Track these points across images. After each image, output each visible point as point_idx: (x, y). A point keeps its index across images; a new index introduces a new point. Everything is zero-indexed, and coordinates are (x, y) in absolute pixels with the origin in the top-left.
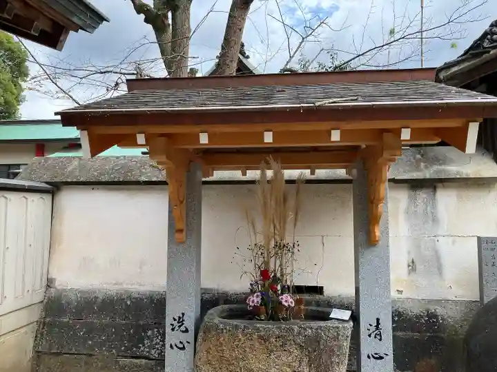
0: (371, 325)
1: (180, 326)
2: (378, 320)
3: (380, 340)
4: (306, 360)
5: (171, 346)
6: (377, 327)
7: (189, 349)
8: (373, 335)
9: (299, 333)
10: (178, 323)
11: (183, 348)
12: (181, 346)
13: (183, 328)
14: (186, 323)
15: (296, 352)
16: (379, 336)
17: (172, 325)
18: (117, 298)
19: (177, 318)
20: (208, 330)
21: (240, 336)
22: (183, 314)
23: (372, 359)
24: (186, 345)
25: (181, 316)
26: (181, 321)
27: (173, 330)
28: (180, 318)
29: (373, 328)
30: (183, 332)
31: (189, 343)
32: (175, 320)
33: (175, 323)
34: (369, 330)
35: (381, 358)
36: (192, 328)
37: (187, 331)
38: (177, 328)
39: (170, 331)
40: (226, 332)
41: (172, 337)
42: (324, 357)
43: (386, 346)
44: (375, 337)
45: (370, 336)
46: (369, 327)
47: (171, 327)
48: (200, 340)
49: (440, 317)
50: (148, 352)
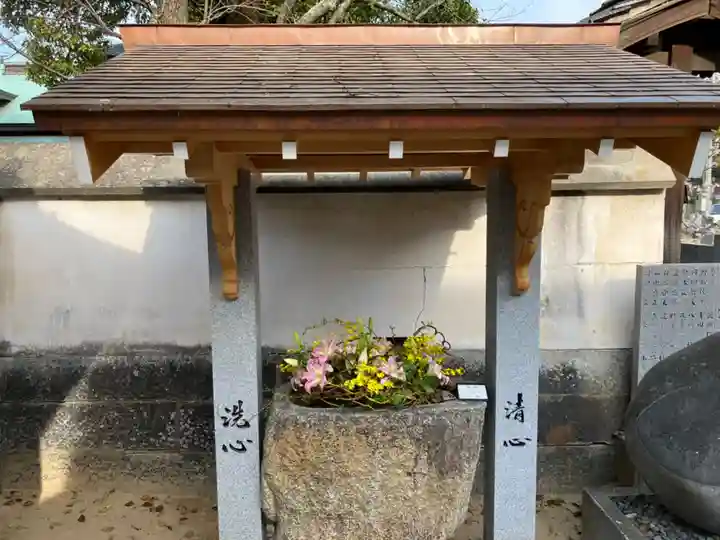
0: (510, 403)
1: (236, 420)
2: (520, 396)
3: (522, 421)
4: (424, 457)
5: (224, 448)
6: (519, 404)
7: (253, 449)
8: (513, 416)
9: (415, 423)
10: (234, 414)
11: (244, 449)
12: (240, 447)
13: (241, 422)
14: (245, 416)
15: (412, 448)
16: (521, 417)
17: (224, 418)
18: (117, 368)
19: (231, 409)
20: (282, 425)
21: (332, 431)
22: (240, 402)
23: (510, 446)
24: (247, 445)
25: (237, 404)
26: (237, 412)
27: (226, 424)
28: (235, 407)
29: (513, 407)
30: (241, 427)
31: (249, 441)
32: (227, 410)
33: (229, 416)
34: (507, 409)
35: (522, 444)
36: (255, 423)
37: (247, 425)
38: (231, 422)
39: (222, 427)
40: (311, 427)
41: (223, 435)
42: (450, 451)
43: (530, 428)
44: (515, 418)
45: (508, 417)
46: (507, 406)
47: (223, 422)
48: (271, 439)
49: (579, 372)
50: (173, 442)
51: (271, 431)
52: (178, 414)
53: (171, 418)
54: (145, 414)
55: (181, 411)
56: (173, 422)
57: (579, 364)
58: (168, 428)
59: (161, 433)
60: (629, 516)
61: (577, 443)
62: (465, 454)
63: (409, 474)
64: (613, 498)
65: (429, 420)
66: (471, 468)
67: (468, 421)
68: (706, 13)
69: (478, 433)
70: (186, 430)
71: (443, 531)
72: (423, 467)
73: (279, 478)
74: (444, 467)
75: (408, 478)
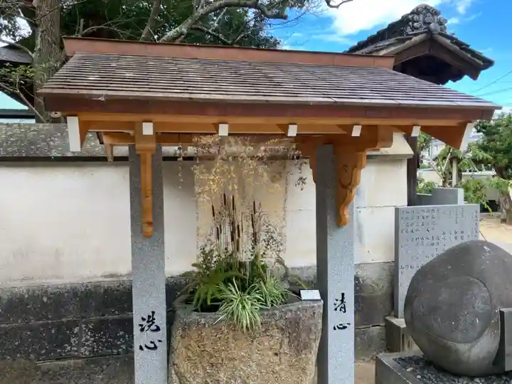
0: (337, 300)
1: (149, 326)
2: (343, 294)
3: (345, 312)
4: (286, 341)
5: (141, 348)
6: (342, 301)
7: (162, 348)
8: (339, 309)
9: (281, 317)
10: (148, 322)
11: (155, 347)
12: (152, 346)
13: (153, 327)
14: (157, 322)
15: (278, 335)
16: (344, 309)
17: (141, 325)
18: (29, 295)
19: (146, 317)
20: (186, 327)
22: (153, 313)
23: (337, 330)
24: (157, 344)
25: (151, 314)
26: (151, 320)
27: (142, 330)
28: (149, 317)
29: (339, 302)
30: (153, 331)
31: (160, 341)
32: (143, 319)
33: (145, 323)
34: (335, 304)
35: (345, 327)
36: (163, 326)
37: (158, 329)
38: (146, 328)
39: (139, 332)
40: (209, 326)
41: (140, 338)
42: (304, 335)
43: (349, 317)
44: (340, 310)
45: (336, 309)
46: (335, 302)
47: (140, 328)
48: (178, 338)
49: (361, 280)
50: (76, 351)
51: (178, 333)
52: (81, 329)
53: (75, 332)
54: (53, 331)
55: (83, 326)
56: (76, 335)
57: (360, 273)
58: (72, 340)
59: (66, 345)
60: (408, 370)
61: (363, 327)
62: (313, 337)
63: (276, 354)
64: (395, 360)
65: (289, 315)
66: (315, 346)
67: (314, 313)
68: (427, 52)
69: (320, 321)
70: (87, 340)
72: (285, 348)
73: (184, 366)
74: (299, 347)
75: (276, 357)
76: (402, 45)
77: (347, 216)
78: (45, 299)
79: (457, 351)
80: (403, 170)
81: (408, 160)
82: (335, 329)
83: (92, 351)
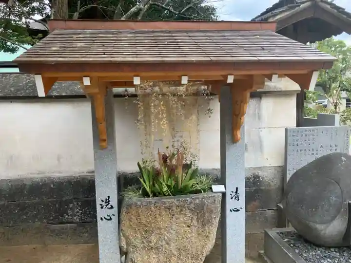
0: (232, 192)
1: (106, 205)
2: (237, 188)
3: (238, 200)
4: (195, 218)
5: (101, 219)
6: (236, 192)
7: (115, 219)
8: (234, 198)
9: (191, 202)
10: (106, 203)
11: (111, 219)
12: (109, 218)
13: (109, 206)
14: (111, 203)
15: (189, 214)
16: (237, 198)
17: (101, 205)
18: (42, 183)
21: (153, 208)
22: (109, 197)
23: (233, 212)
24: (112, 217)
25: (107, 198)
26: (107, 201)
27: (102, 208)
28: (106, 200)
29: (234, 194)
30: (109, 208)
31: (114, 215)
32: (103, 201)
33: (104, 204)
34: (231, 195)
35: (238, 210)
36: (116, 206)
37: (112, 207)
38: (105, 207)
39: (100, 209)
40: (143, 207)
41: (101, 213)
42: (207, 215)
43: (241, 203)
44: (235, 199)
45: (232, 198)
46: (231, 193)
47: (101, 206)
48: (124, 213)
49: (261, 178)
50: (71, 219)
51: (124, 210)
52: (74, 205)
53: (70, 207)
54: (57, 206)
55: (75, 203)
56: (71, 209)
57: (260, 173)
58: (69, 211)
59: (65, 215)
60: (285, 240)
61: (261, 210)
62: (213, 216)
63: (189, 226)
64: (278, 233)
65: (197, 201)
66: (216, 222)
67: (215, 201)
68: (312, 15)
69: (219, 205)
70: (78, 212)
71: (204, 251)
72: (195, 222)
73: (129, 232)
74: (204, 223)
75: (188, 228)
76: (292, 11)
77: (239, 136)
78: (52, 186)
79: (316, 229)
80: (293, 102)
81: (298, 94)
82: (231, 211)
83: (81, 219)
